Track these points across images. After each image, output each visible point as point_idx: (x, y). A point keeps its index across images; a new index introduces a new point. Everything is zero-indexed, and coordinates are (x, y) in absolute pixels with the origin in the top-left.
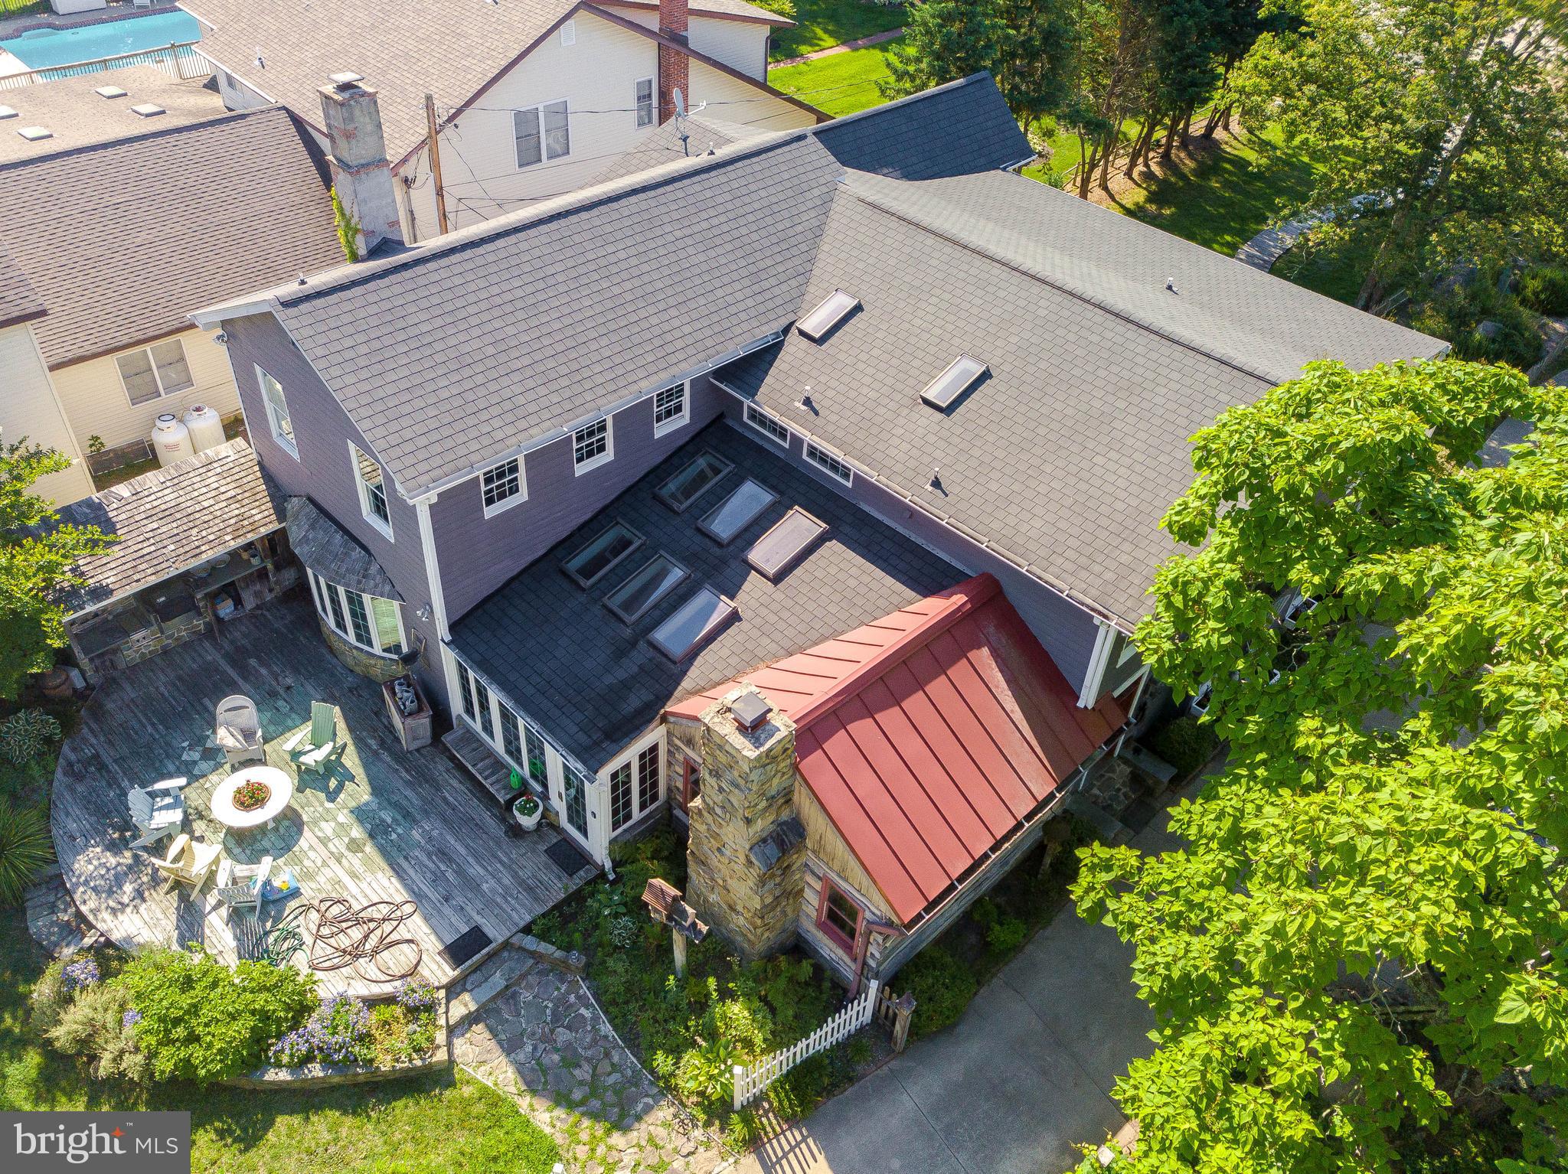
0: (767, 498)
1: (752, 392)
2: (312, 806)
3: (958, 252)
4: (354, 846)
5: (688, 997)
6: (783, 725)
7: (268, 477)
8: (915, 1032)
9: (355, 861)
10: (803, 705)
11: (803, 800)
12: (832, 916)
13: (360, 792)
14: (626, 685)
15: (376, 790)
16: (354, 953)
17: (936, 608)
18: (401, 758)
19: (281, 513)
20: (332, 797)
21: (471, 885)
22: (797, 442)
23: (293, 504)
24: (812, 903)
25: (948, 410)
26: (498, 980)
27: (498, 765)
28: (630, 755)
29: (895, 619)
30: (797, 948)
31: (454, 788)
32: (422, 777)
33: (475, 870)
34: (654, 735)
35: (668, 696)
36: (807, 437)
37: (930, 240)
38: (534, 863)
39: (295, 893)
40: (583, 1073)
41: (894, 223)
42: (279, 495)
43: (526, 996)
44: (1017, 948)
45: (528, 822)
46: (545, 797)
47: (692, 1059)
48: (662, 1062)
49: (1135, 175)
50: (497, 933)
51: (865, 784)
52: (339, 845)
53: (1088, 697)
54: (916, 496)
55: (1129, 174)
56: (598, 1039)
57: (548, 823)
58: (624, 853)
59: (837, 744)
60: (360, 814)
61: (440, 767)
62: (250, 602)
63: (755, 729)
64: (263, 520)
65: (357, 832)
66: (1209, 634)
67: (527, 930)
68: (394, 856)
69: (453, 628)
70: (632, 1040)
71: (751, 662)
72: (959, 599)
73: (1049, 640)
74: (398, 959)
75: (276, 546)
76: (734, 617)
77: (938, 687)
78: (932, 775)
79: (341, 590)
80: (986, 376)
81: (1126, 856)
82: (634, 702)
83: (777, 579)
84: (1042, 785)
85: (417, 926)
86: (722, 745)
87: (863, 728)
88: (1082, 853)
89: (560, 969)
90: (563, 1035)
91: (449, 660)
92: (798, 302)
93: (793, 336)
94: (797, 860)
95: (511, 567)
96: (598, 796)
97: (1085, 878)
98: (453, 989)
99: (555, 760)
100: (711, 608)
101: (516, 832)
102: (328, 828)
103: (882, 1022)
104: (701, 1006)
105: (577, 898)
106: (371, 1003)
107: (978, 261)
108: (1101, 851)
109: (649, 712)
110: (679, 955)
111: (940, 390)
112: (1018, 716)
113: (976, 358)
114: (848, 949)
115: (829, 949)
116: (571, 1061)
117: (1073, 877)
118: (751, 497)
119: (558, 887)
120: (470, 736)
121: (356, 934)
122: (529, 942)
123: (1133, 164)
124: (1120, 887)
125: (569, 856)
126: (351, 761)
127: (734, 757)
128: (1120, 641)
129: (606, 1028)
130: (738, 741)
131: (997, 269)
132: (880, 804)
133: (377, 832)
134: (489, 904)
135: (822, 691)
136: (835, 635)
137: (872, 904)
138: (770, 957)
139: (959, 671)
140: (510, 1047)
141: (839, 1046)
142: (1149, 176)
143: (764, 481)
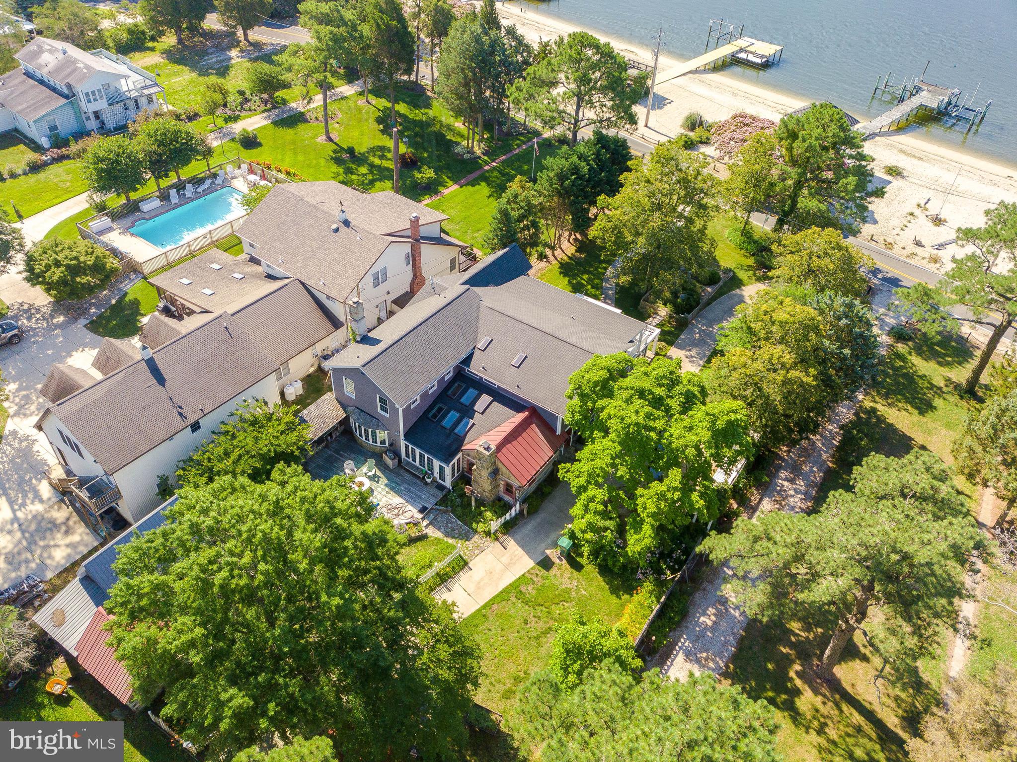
0: (476, 392)
1: (469, 366)
2: (374, 486)
3: (516, 322)
4: (387, 492)
5: (478, 511)
6: (493, 447)
7: (339, 402)
8: (528, 512)
9: (389, 496)
10: (497, 442)
11: (498, 463)
12: (507, 490)
13: (384, 480)
14: (451, 445)
15: (388, 480)
16: (398, 515)
17: (522, 416)
18: (391, 471)
19: (346, 412)
20: (378, 482)
21: (420, 497)
22: (481, 378)
23: (350, 409)
24: (502, 487)
25: (518, 367)
26: (432, 516)
27: (418, 468)
28: (455, 460)
29: (512, 420)
30: (500, 499)
31: (407, 476)
32: (398, 475)
33: (419, 494)
34: (460, 455)
35: (462, 445)
36: (485, 377)
37: (508, 319)
38: (433, 490)
39: (378, 505)
40: (457, 532)
41: (498, 314)
42: (344, 407)
43: (439, 519)
44: (550, 493)
45: (429, 481)
46: (432, 474)
47: (481, 524)
48: (474, 525)
49: (571, 240)
50: (429, 506)
51: (511, 458)
52: (384, 493)
53: (559, 432)
54: (513, 390)
55: (569, 241)
56: (458, 525)
57: (434, 481)
58: (455, 484)
59: (504, 450)
60: (386, 485)
61: (402, 472)
62: (334, 436)
63: (488, 449)
64: (342, 414)
65: (387, 489)
66: (578, 416)
67: (436, 504)
68: (398, 493)
69: (405, 436)
70: (466, 524)
71: (481, 434)
72: (527, 413)
73: (548, 420)
74: (408, 515)
75: (345, 422)
76: (474, 424)
77: (524, 434)
78: (525, 454)
79: (370, 431)
80: (526, 357)
81: (568, 465)
82: (454, 447)
83: (482, 413)
84: (550, 453)
85: (410, 507)
86: (481, 453)
87: (509, 446)
88: (560, 466)
89: (445, 512)
90: (450, 525)
91: (403, 443)
92: (475, 340)
93: (476, 350)
94: (498, 477)
95: (415, 419)
96: (448, 471)
97: (561, 471)
98: (423, 519)
99: (436, 463)
100: (467, 423)
101: (426, 484)
102: (380, 490)
103: (521, 512)
104: (481, 514)
105: (445, 496)
106: (407, 524)
107: (521, 324)
108: (563, 465)
109: (458, 449)
110: (473, 503)
111: (515, 361)
112: (543, 438)
113: (523, 352)
114: (511, 496)
115: (507, 498)
116: (453, 530)
117: (558, 471)
118: (472, 392)
119: (440, 495)
120: (408, 463)
121: (396, 511)
122: (437, 507)
123: (570, 236)
124: (567, 472)
125: (441, 488)
126: (379, 473)
127: (484, 455)
128: (563, 420)
129: (460, 522)
130: (485, 452)
131: (525, 326)
132: (515, 462)
133: (392, 489)
134: (425, 501)
135: (499, 439)
136: (499, 425)
137: (516, 484)
138: (494, 501)
139: (528, 430)
140: (439, 529)
141: (512, 519)
142: (576, 240)
143: (474, 388)
